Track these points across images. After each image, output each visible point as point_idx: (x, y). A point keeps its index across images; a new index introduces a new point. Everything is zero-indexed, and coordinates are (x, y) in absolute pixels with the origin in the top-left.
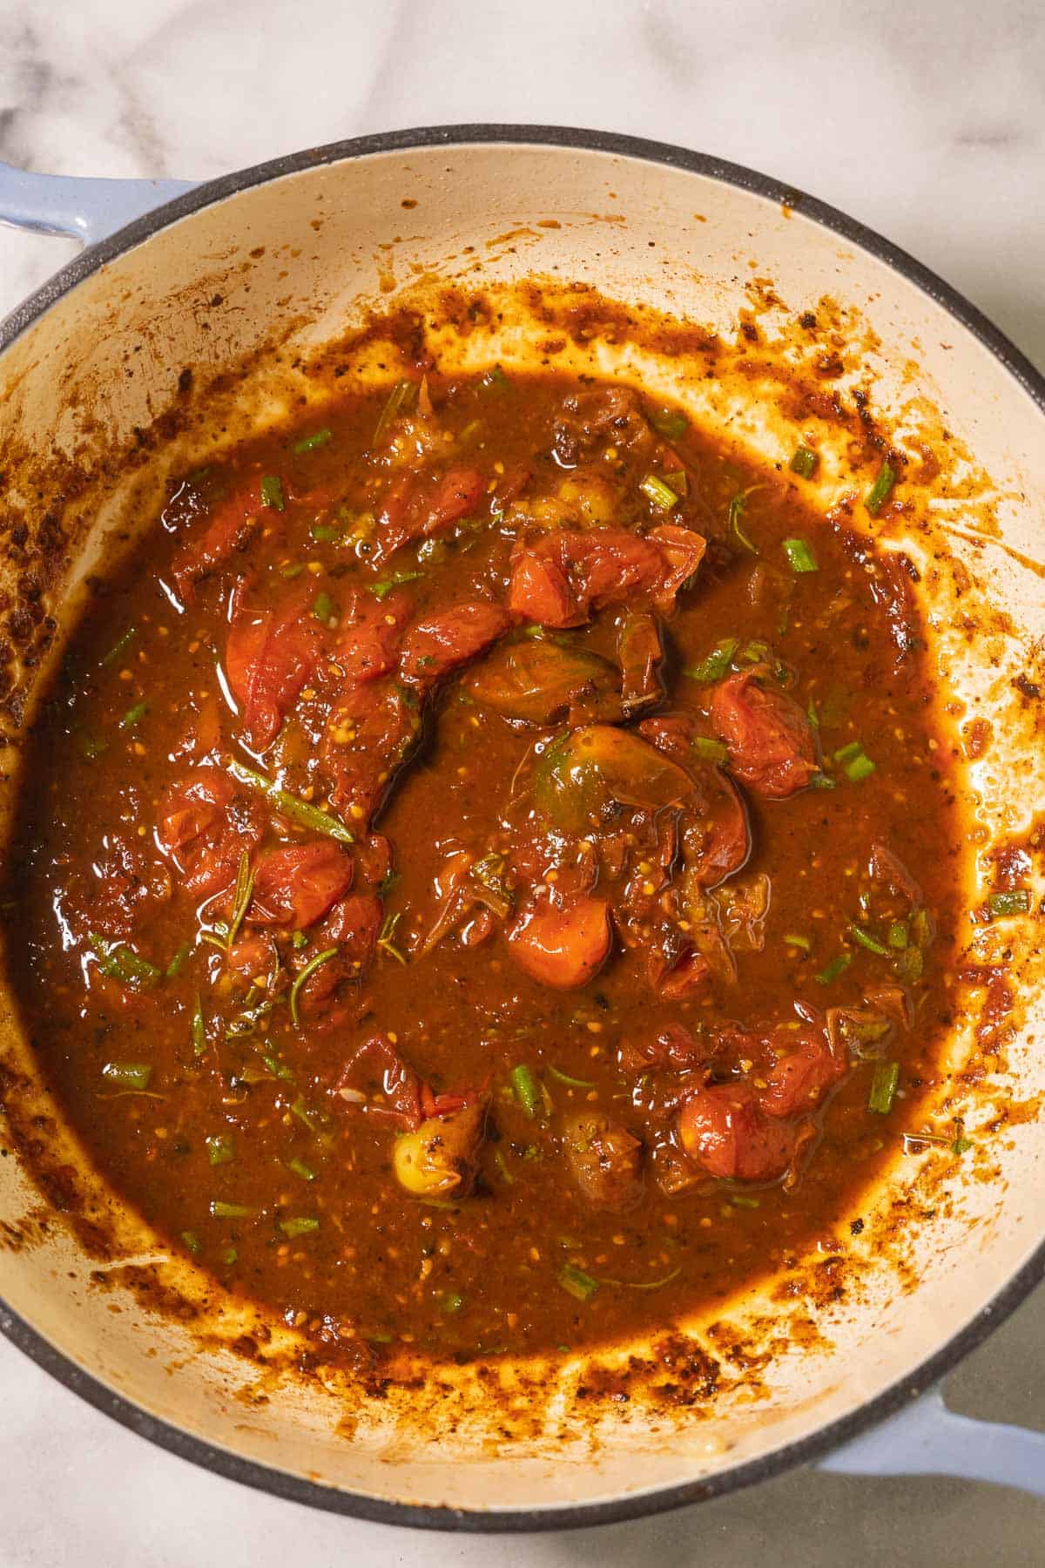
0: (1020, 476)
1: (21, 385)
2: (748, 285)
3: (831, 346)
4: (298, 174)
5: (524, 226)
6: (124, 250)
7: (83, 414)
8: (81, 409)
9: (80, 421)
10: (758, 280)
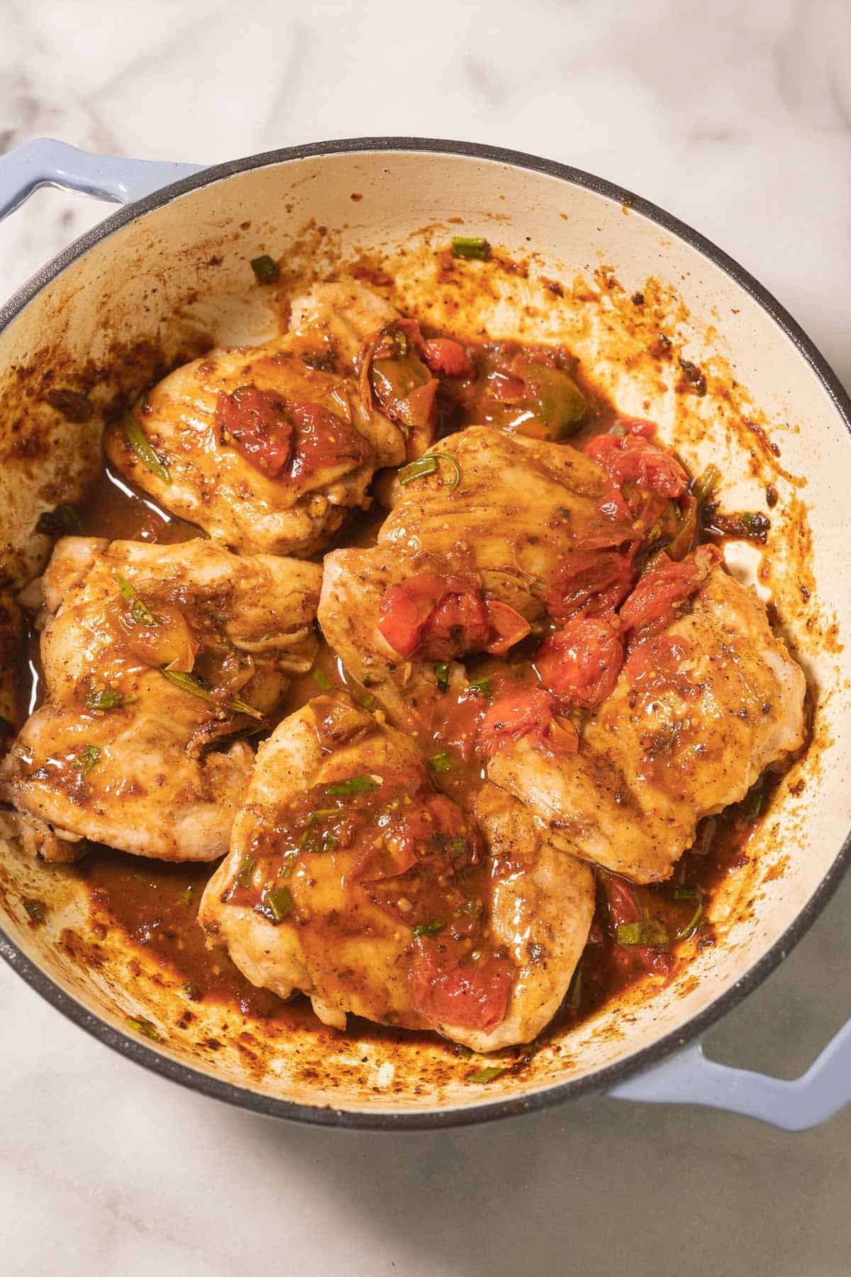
0: (786, 409)
1: (70, 303)
2: (596, 272)
3: (654, 318)
4: (279, 164)
5: (438, 222)
6: (152, 208)
7: (111, 336)
8: (110, 331)
9: (108, 341)
10: (603, 267)
